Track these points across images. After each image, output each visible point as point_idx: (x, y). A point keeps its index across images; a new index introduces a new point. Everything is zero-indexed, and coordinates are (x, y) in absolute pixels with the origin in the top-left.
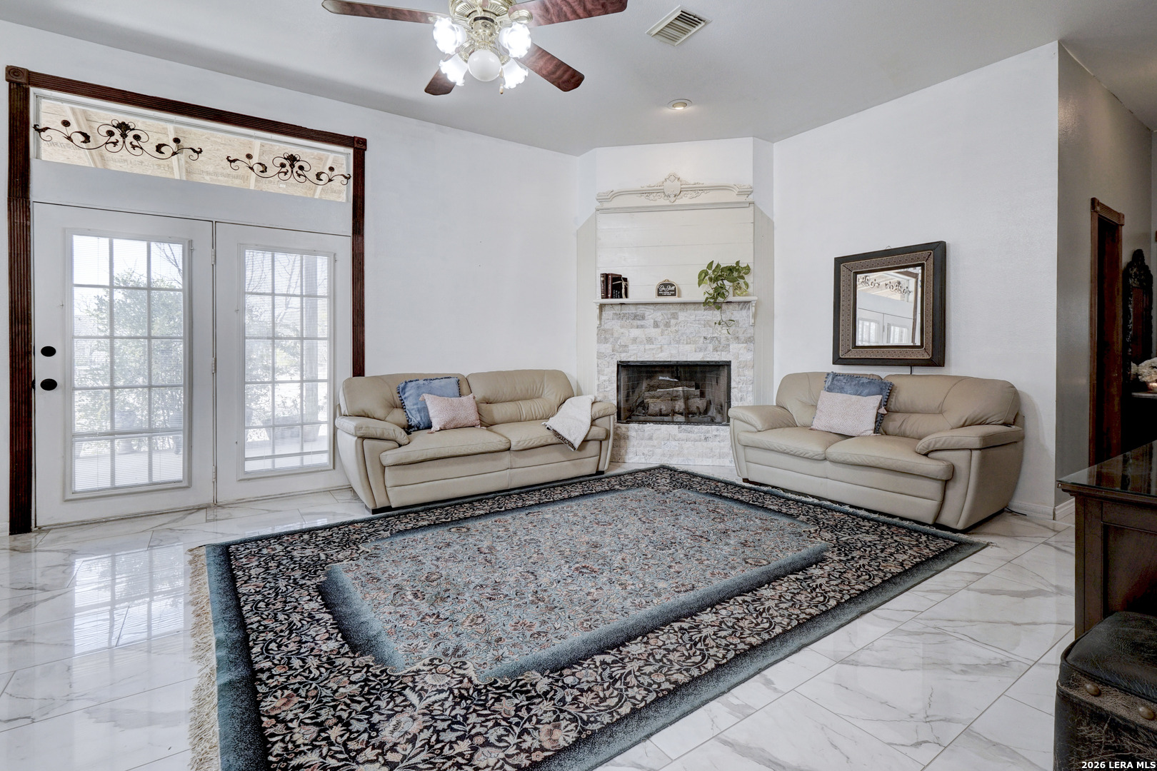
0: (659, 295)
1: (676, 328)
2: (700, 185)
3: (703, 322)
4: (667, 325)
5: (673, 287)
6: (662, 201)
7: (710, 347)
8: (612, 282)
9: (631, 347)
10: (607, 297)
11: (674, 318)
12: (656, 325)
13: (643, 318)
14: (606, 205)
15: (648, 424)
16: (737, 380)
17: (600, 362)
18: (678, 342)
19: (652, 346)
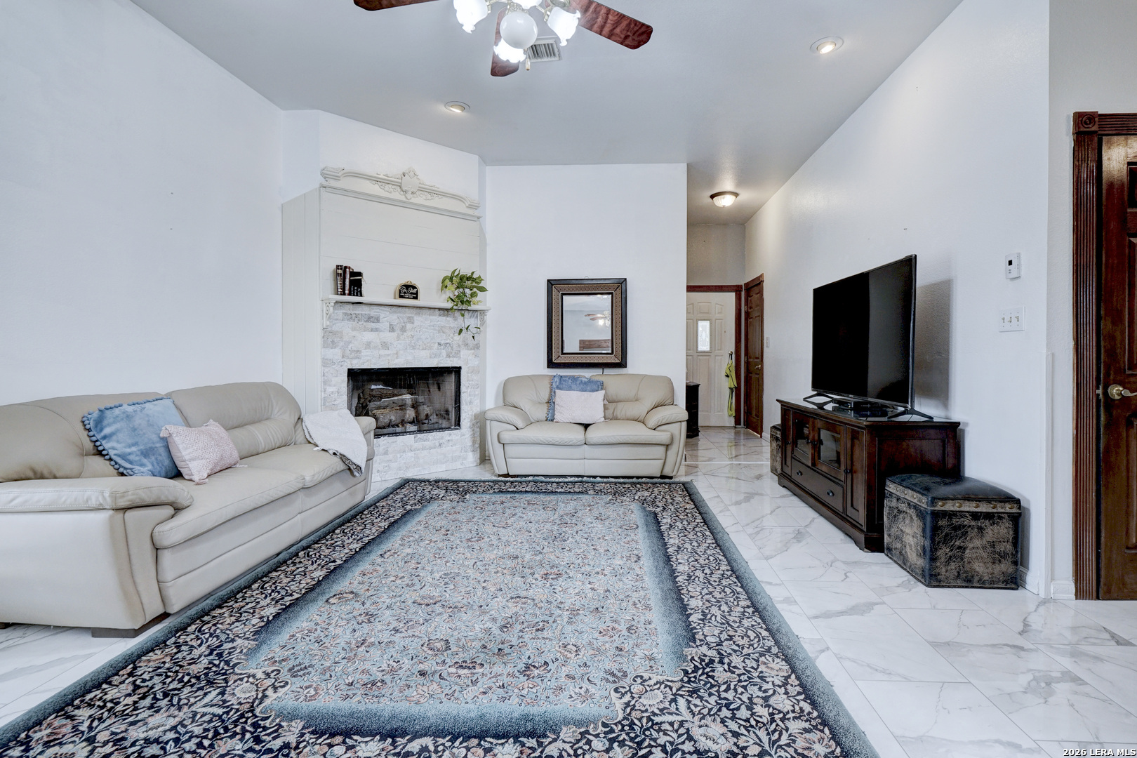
0: (401, 297)
1: (412, 333)
2: (436, 189)
3: (437, 328)
4: (403, 329)
5: (415, 290)
6: (397, 195)
7: (444, 353)
8: (350, 277)
9: (364, 353)
10: (344, 294)
11: (410, 322)
12: (392, 329)
13: (378, 320)
14: (332, 183)
15: (382, 438)
16: (467, 385)
17: (326, 370)
18: (414, 348)
19: (387, 352)
